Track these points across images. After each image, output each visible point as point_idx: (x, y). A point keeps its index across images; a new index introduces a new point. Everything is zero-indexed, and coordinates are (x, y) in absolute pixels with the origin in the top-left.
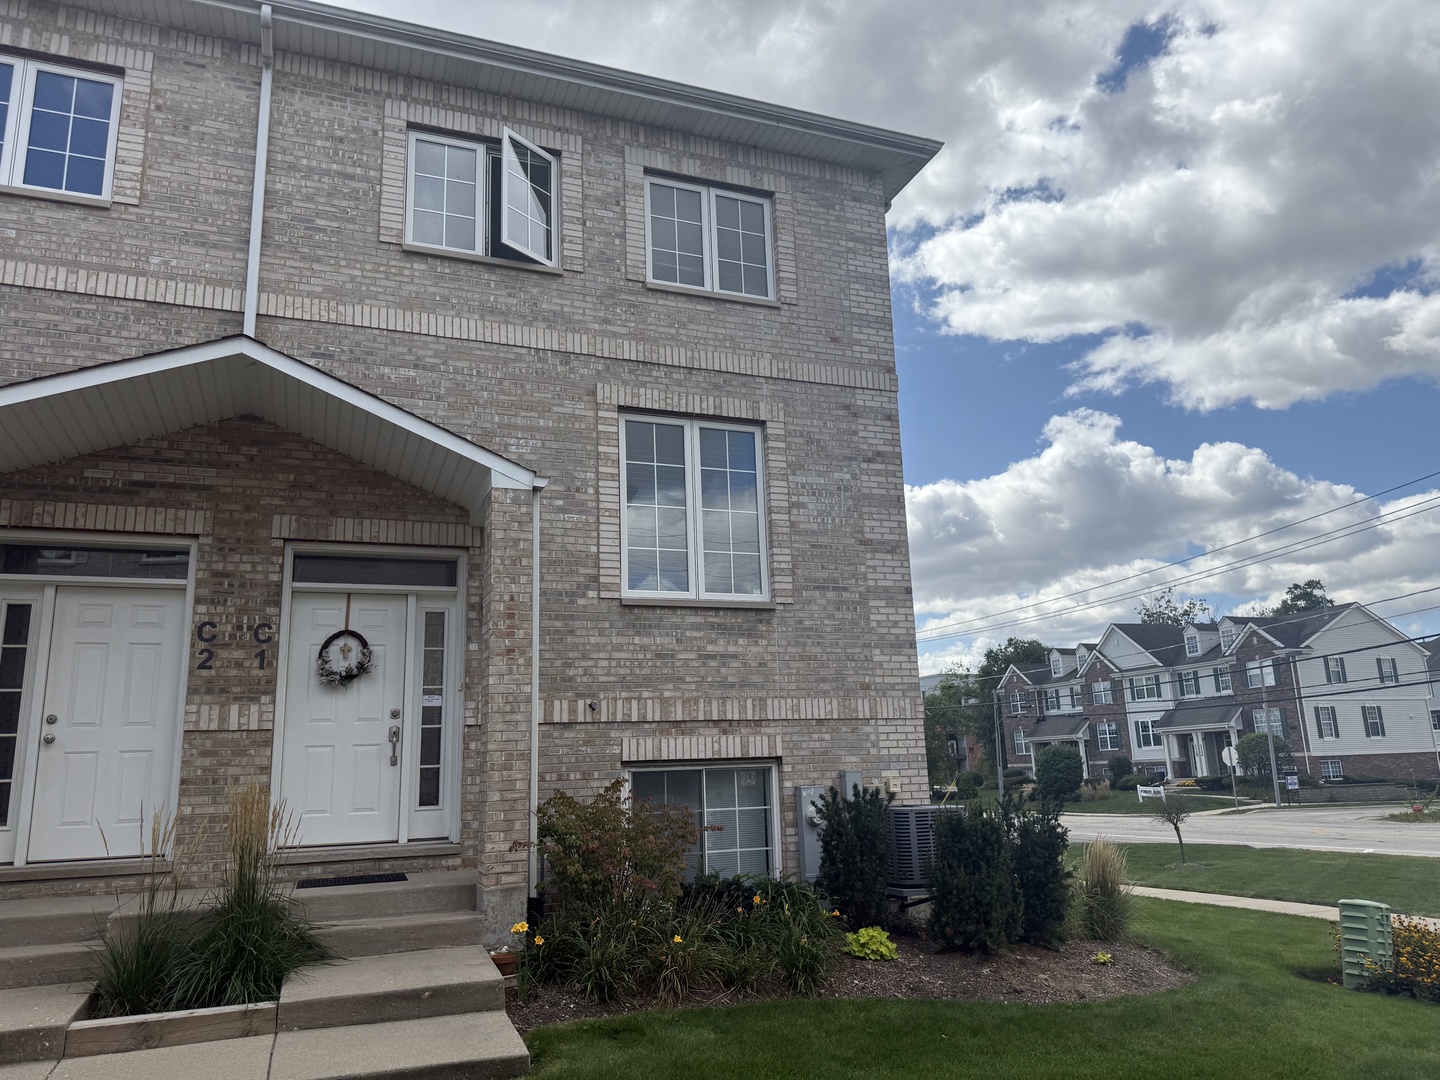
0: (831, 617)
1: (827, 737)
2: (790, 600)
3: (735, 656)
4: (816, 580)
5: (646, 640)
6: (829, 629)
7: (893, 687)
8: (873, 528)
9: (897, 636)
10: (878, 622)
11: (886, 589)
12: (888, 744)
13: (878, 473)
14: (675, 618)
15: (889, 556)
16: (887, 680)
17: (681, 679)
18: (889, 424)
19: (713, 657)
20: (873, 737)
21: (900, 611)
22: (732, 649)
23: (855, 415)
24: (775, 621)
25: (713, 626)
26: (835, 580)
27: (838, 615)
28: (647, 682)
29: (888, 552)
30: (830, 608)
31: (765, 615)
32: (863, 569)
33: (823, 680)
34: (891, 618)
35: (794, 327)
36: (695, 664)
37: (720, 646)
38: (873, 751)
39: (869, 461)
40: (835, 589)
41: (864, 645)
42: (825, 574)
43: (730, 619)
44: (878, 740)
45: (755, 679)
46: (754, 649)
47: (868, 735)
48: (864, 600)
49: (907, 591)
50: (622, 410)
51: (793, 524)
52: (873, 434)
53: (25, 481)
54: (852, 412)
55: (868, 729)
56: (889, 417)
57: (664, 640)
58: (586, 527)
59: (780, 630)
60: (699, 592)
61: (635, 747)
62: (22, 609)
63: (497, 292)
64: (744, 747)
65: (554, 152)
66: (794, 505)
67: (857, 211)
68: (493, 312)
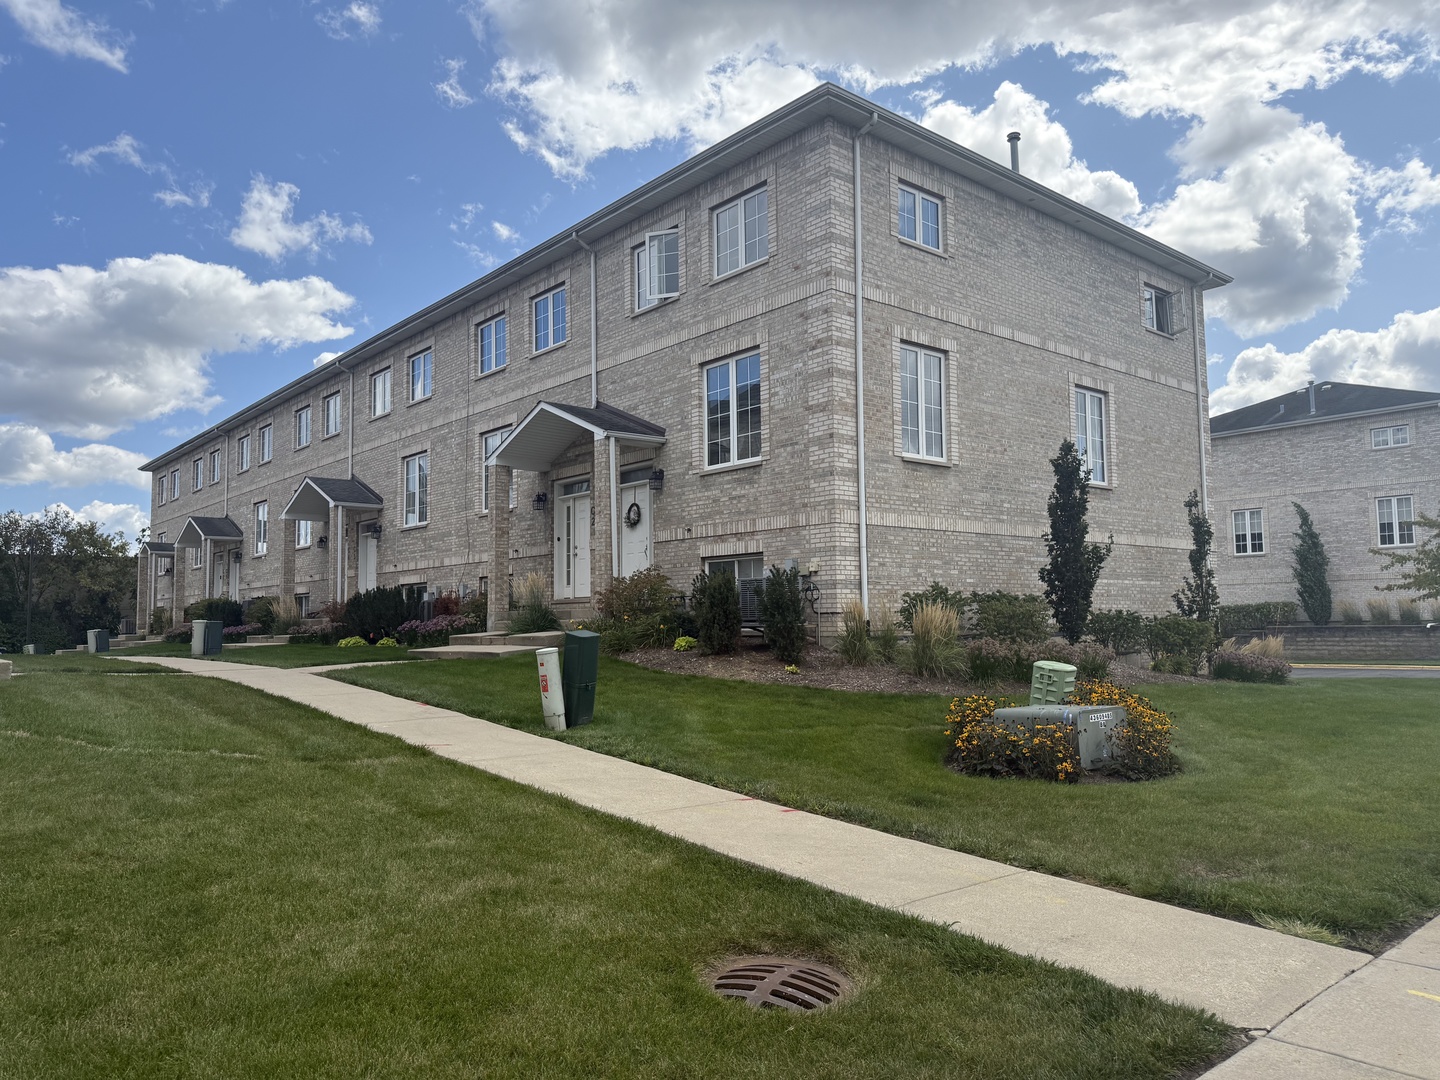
0: (789, 463)
1: (784, 539)
2: (768, 457)
3: (743, 496)
4: (781, 441)
5: (710, 493)
6: (787, 472)
7: (819, 503)
8: (813, 397)
9: (823, 469)
10: (813, 461)
11: (819, 438)
12: (815, 541)
13: (818, 355)
14: (720, 479)
15: (821, 414)
16: (817, 499)
17: (722, 513)
18: (825, 316)
19: (734, 498)
20: (807, 537)
21: (827, 451)
22: (743, 492)
23: (807, 319)
24: (762, 472)
25: (735, 480)
26: (791, 439)
27: (792, 461)
28: (710, 516)
29: (821, 411)
30: (788, 458)
31: (757, 469)
32: (807, 427)
33: (783, 504)
34: (821, 457)
35: (776, 271)
36: (727, 503)
37: (739, 492)
38: (807, 546)
39: (814, 348)
40: (791, 444)
41: (806, 478)
42: (786, 436)
43: (743, 475)
44: (810, 539)
45: (752, 508)
46: (752, 491)
47: (805, 536)
48: (807, 447)
49: (831, 436)
50: (702, 365)
51: (771, 408)
52: (816, 328)
53: (558, 462)
54: (805, 317)
55: (805, 532)
56: (826, 311)
57: (716, 492)
58: (688, 437)
59: (764, 477)
60: (734, 461)
61: (705, 550)
62: (569, 508)
63: (659, 322)
64: (746, 547)
65: (676, 227)
66: (772, 395)
67: (813, 159)
68: (658, 334)
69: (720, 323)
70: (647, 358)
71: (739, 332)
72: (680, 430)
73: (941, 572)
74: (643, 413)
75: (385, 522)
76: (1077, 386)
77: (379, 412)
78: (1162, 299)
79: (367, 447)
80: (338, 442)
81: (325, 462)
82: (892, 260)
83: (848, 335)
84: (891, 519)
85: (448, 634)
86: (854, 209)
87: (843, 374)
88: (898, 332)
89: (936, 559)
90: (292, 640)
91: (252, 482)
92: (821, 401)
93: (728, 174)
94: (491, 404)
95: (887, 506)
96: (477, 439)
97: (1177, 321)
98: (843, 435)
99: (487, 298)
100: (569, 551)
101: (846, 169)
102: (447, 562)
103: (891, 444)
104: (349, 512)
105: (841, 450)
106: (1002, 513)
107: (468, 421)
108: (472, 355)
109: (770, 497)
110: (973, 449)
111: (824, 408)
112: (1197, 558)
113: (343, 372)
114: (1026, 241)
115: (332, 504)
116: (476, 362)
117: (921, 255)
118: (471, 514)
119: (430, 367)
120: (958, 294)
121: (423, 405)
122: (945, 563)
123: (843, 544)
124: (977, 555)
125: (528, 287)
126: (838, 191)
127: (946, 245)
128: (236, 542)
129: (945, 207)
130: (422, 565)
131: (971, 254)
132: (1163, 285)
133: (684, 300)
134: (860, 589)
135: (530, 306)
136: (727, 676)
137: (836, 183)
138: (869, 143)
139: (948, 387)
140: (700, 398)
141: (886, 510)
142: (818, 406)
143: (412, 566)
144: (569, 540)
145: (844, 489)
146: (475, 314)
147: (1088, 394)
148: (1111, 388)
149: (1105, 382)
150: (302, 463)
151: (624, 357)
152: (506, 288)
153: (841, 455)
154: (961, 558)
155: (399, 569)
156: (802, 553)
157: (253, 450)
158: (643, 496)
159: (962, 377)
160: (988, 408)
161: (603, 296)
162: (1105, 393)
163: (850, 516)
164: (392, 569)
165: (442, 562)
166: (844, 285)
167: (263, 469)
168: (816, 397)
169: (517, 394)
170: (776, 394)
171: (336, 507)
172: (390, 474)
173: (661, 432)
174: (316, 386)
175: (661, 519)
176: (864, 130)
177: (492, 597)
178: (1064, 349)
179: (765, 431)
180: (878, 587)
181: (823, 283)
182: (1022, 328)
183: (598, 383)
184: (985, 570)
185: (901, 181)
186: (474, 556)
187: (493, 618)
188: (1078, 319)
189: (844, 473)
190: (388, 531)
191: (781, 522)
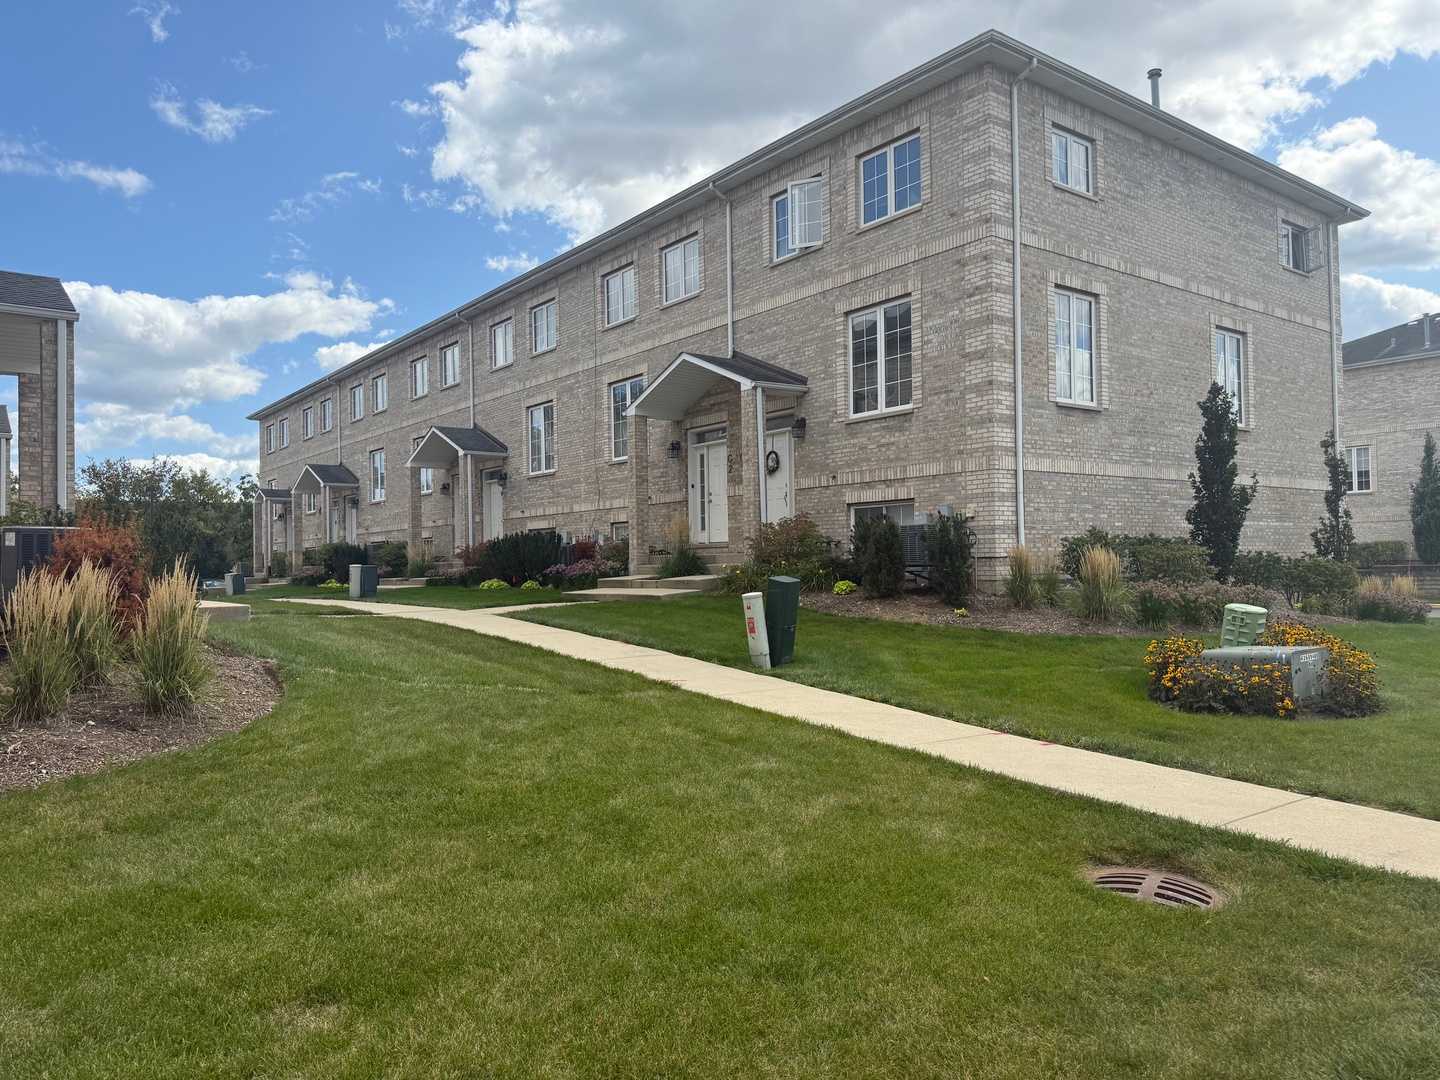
0: (943, 411)
1: (938, 485)
2: (920, 405)
3: (893, 444)
4: (935, 389)
5: (856, 441)
6: (941, 419)
7: (977, 450)
8: (970, 344)
9: (981, 416)
10: (970, 408)
11: (976, 385)
12: (972, 487)
13: (976, 302)
14: (868, 427)
15: (979, 361)
16: (974, 446)
17: (869, 460)
18: (984, 263)
19: (883, 446)
20: (963, 484)
21: (985, 398)
22: (892, 439)
23: (964, 266)
24: (914, 419)
25: (884, 428)
26: (946, 386)
27: (947, 409)
28: (856, 462)
29: (980, 358)
30: (943, 405)
31: (909, 416)
32: (963, 374)
33: (937, 451)
34: (979, 404)
35: (929, 218)
36: (875, 451)
37: (888, 439)
38: (963, 492)
39: (972, 295)
40: (946, 392)
41: (961, 425)
42: (940, 384)
43: (891, 423)
44: (966, 486)
45: (904, 455)
46: (902, 438)
47: (960, 482)
48: (963, 394)
49: (991, 383)
50: (847, 314)
51: (923, 356)
52: (974, 276)
53: (691, 412)
54: (962, 264)
55: (960, 479)
56: (985, 258)
57: (864, 440)
58: (833, 387)
59: (916, 425)
60: (882, 409)
61: (851, 497)
62: (702, 456)
63: (799, 271)
64: (896, 494)
65: (819, 175)
66: (925, 343)
67: (970, 106)
68: (800, 283)
69: (868, 271)
70: (788, 308)
71: (888, 280)
72: (824, 379)
73: (1091, 516)
74: (783, 362)
75: (509, 469)
76: (1218, 327)
77: (501, 363)
78: (1298, 236)
79: (489, 397)
80: (458, 392)
81: (444, 411)
82: (1046, 204)
83: (1007, 282)
84: (1045, 465)
85: (595, 578)
86: (1012, 156)
87: (1002, 321)
88: (1053, 276)
89: (1088, 503)
90: (429, 583)
91: (367, 430)
92: (979, 348)
93: (876, 121)
94: (621, 354)
95: (1042, 452)
96: (605, 389)
97: (1313, 258)
98: (1001, 382)
99: (613, 249)
100: (703, 497)
101: (1004, 115)
102: (576, 508)
103: (1046, 389)
104: (476, 460)
105: (1000, 397)
106: (1148, 456)
107: (596, 372)
108: (599, 307)
109: (922, 444)
110: (1122, 393)
111: (982, 355)
112: (1332, 500)
113: (461, 323)
114: (1171, 181)
115: (461, 453)
116: (603, 313)
117: (1073, 200)
118: (600, 462)
119: (554, 319)
120: (1108, 238)
121: (547, 356)
122: (1096, 507)
123: (1001, 490)
124: (1125, 498)
125: (658, 238)
126: (997, 137)
127: (1096, 188)
128: (352, 488)
129: (1095, 150)
130: (551, 511)
131: (1119, 196)
132: (1300, 222)
133: (827, 248)
134: (1017, 534)
135: (660, 257)
136: (897, 619)
137: (995, 130)
138: (1025, 88)
139: (1099, 331)
140: (846, 347)
141: (1041, 455)
142: (975, 353)
143: (540, 512)
144: (703, 488)
145: (1002, 435)
146: (601, 265)
147: (1228, 335)
148: (1249, 329)
149: (1244, 323)
150: (420, 413)
151: (763, 306)
152: (634, 239)
153: (999, 402)
154: (1110, 502)
155: (527, 514)
156: (958, 498)
157: (366, 399)
158: (783, 444)
159: (1111, 320)
160: (1135, 352)
161: (739, 246)
162: (1243, 334)
163: (1007, 462)
164: (520, 515)
165: (572, 508)
166: (1003, 231)
167: (379, 418)
168: (974, 344)
169: (648, 345)
170: (930, 341)
171: (466, 455)
172: (514, 424)
173: (803, 381)
174: (432, 337)
175: (802, 466)
176: (1022, 76)
177: (633, 542)
178: (1206, 290)
179: (916, 379)
180: (1033, 532)
181: (982, 231)
182: (1169, 271)
183: (734, 333)
184: (1132, 513)
185: (1055, 125)
186: (604, 502)
187: (635, 562)
188: (1218, 259)
189: (1003, 420)
190: (514, 478)
191: (932, 469)
